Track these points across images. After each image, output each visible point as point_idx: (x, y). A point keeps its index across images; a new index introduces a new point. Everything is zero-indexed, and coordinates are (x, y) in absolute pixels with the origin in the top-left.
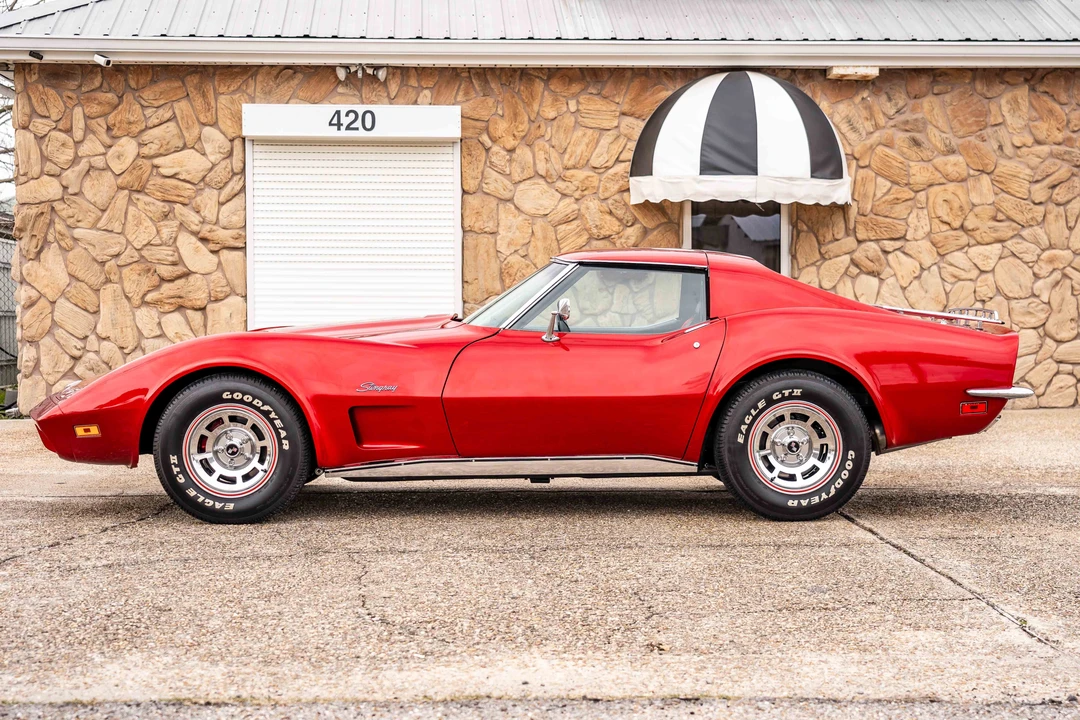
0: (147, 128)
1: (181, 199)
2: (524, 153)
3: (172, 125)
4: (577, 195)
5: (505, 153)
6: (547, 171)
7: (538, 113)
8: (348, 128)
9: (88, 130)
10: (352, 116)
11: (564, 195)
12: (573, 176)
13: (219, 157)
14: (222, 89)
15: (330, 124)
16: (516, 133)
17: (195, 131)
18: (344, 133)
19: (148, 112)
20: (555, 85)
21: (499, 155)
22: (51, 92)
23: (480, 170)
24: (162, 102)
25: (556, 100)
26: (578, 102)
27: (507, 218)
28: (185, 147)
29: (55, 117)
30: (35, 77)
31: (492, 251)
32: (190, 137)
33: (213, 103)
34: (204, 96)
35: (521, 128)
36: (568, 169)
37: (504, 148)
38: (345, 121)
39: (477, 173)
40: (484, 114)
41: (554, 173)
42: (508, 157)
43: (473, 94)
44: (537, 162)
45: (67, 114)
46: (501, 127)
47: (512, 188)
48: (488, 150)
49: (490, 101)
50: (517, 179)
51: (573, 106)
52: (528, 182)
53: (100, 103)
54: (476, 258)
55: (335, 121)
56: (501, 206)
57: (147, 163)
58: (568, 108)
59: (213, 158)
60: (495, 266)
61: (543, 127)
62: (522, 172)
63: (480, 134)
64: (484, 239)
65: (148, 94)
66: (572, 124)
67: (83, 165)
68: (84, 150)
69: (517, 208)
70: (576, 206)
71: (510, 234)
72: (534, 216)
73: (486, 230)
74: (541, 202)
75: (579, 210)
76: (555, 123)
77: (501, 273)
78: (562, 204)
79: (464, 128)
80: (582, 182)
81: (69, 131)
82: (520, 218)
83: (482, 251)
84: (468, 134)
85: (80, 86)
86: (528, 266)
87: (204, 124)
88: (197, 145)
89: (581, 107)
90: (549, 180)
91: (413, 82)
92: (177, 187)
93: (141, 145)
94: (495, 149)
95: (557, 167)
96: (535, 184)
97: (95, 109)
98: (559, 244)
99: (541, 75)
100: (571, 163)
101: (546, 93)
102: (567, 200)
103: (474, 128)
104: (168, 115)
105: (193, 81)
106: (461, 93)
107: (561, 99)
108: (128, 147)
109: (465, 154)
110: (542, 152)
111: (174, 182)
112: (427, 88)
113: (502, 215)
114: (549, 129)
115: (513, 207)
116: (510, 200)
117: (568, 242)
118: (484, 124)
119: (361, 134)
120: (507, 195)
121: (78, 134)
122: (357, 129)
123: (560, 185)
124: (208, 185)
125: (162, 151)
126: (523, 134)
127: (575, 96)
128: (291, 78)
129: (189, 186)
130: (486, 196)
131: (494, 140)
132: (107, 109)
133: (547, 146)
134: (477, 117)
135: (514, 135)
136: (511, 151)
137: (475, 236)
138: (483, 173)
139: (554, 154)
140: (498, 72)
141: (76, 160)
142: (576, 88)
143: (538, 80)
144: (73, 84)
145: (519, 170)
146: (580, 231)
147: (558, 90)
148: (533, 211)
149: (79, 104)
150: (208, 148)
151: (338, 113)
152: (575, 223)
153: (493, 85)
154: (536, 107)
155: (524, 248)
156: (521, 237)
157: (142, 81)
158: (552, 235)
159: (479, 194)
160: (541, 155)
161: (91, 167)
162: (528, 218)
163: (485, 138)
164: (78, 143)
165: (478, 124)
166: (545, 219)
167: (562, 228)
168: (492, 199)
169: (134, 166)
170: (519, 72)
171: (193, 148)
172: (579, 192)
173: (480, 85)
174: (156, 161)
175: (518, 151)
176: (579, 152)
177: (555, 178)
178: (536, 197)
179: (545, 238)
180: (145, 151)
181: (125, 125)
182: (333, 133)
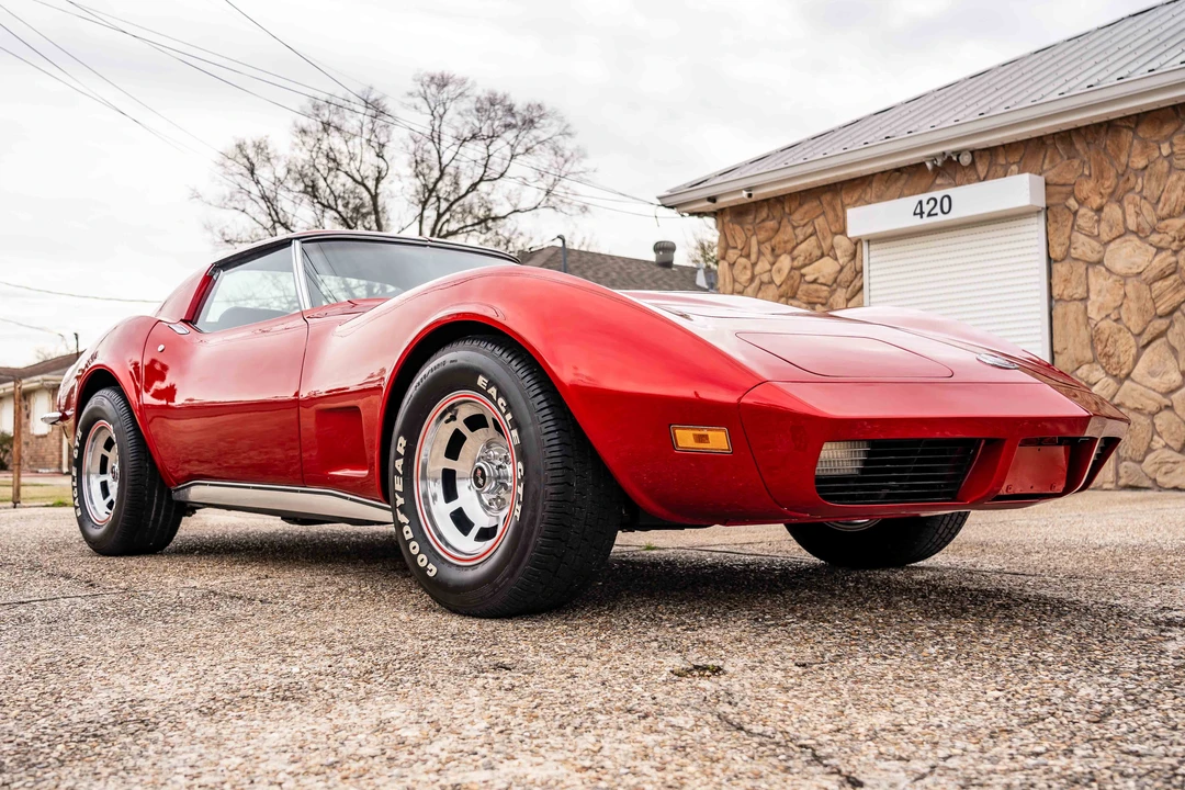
0: (798, 244)
1: (820, 300)
2: (1112, 211)
3: (813, 238)
4: (1174, 246)
5: (1093, 213)
6: (1138, 225)
7: (1127, 166)
8: (929, 215)
9: (760, 253)
10: (932, 202)
11: (1160, 249)
12: (1167, 226)
13: (846, 259)
14: (847, 200)
15: (915, 214)
16: (1102, 191)
17: (829, 241)
18: (927, 220)
19: (798, 231)
20: (1144, 132)
21: (1086, 217)
22: (737, 227)
23: (1067, 235)
24: (806, 221)
25: (1146, 147)
26: (1172, 145)
27: (1098, 281)
28: (822, 256)
29: (740, 247)
30: (727, 218)
31: (1081, 318)
32: (825, 246)
33: (840, 214)
34: (834, 209)
35: (1107, 183)
36: (1163, 219)
37: (1092, 209)
38: (926, 209)
39: (1063, 239)
40: (1070, 177)
41: (1147, 227)
42: (1096, 217)
43: (1058, 160)
44: (1128, 217)
45: (747, 243)
46: (1086, 188)
47: (1101, 249)
48: (1075, 213)
49: (1076, 163)
50: (1105, 237)
51: (1165, 150)
52: (1118, 241)
53: (766, 231)
54: (1065, 326)
55: (918, 211)
56: (1090, 270)
57: (797, 272)
58: (1161, 153)
59: (841, 261)
60: (1084, 334)
61: (1132, 179)
62: (1111, 230)
63: (1067, 199)
64: (1074, 307)
65: (796, 217)
66: (1166, 170)
67: (757, 282)
68: (758, 269)
69: (1107, 270)
70: (1173, 259)
71: (1100, 299)
72: (1125, 277)
73: (1075, 296)
74: (1133, 260)
75: (1177, 262)
76: (1147, 173)
77: (1092, 341)
78: (1157, 259)
79: (1048, 196)
80: (1179, 231)
81: (748, 256)
82: (1111, 280)
83: (1071, 317)
84: (1054, 200)
85: (755, 218)
86: (1120, 330)
87: (836, 234)
88: (829, 252)
89: (1175, 149)
90: (1141, 235)
91: (1002, 161)
92: (816, 291)
93: (793, 259)
94: (1082, 211)
95: (1149, 219)
96: (1126, 241)
97: (763, 235)
98: (1154, 303)
99: (1128, 124)
100: (1165, 212)
101: (1135, 141)
102: (1164, 254)
103: (1060, 193)
104: (809, 230)
105: (827, 198)
106: (1047, 161)
107: (1151, 144)
108: (785, 262)
109: (1050, 221)
110: (1131, 207)
111: (815, 286)
112: (1014, 163)
113: (1092, 279)
114: (1140, 180)
115: (1103, 269)
116: (1100, 262)
117: (1165, 299)
118: (1069, 188)
119: (941, 218)
120: (1095, 257)
121: (753, 257)
122: (936, 214)
123: (1155, 238)
124: (839, 285)
125: (807, 262)
126: (1110, 190)
127: (1168, 138)
128: (897, 179)
129: (825, 288)
130: (1076, 263)
131: (1081, 203)
132: (771, 234)
133: (1138, 198)
134: (1062, 182)
135: (1101, 193)
136: (1099, 210)
137: (1063, 304)
138: (1070, 238)
139: (1146, 207)
140: (1083, 132)
141: (752, 279)
142: (1168, 129)
143: (1125, 130)
144: (750, 218)
145: (1107, 229)
146: (1178, 286)
147: (1147, 136)
148: (1124, 271)
149: (755, 233)
150: (839, 253)
151: (920, 202)
152: (1173, 277)
153: (1078, 146)
154: (1123, 159)
155: (1116, 312)
156: (1110, 300)
157: (793, 207)
158: (1146, 294)
159: (1067, 261)
160: (1130, 210)
161: (762, 283)
162: (1118, 278)
163: (1072, 203)
164: (754, 265)
165: (1064, 189)
166: (1139, 278)
167: (1157, 285)
168: (1081, 263)
169: (789, 277)
170: (1105, 126)
171: (828, 255)
172: (1177, 243)
173: (1064, 149)
174: (803, 271)
175: (1106, 209)
176: (1173, 198)
177: (1148, 232)
178: (1129, 256)
179: (1138, 298)
180: (796, 263)
181: (782, 245)
182: (917, 222)
